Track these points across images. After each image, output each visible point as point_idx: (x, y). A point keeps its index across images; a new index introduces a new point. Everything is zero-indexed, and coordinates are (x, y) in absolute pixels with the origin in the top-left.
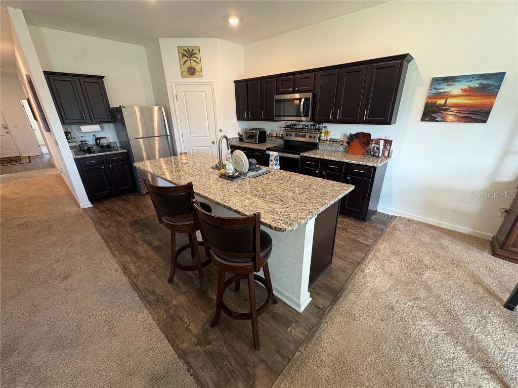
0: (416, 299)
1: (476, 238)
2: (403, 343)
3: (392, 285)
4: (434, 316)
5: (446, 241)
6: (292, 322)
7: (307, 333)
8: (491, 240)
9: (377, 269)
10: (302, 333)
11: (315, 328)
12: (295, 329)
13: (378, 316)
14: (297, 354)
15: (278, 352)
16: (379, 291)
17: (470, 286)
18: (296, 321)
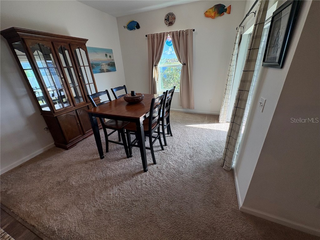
0: (93, 194)
1: (49, 150)
2: (125, 208)
3: (77, 207)
4: (106, 188)
5: (45, 164)
8: (55, 146)
9: (55, 218)
13: (106, 223)
16: (82, 219)
17: (87, 166)
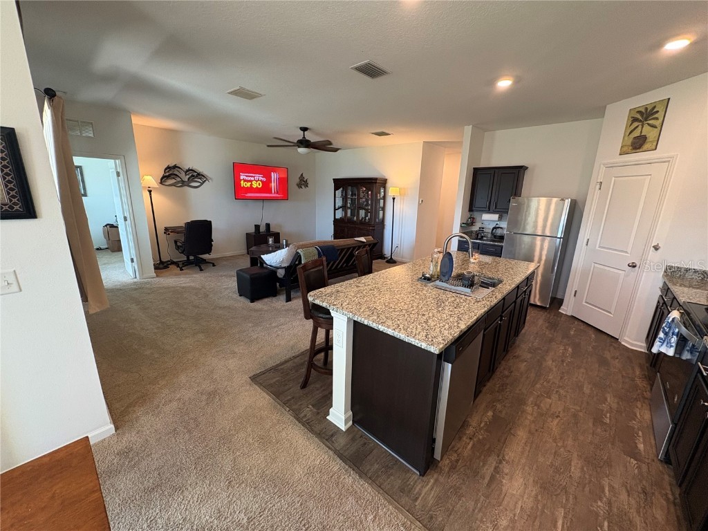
6: (318, 409)
7: (304, 420)
10: (305, 416)
11: (308, 426)
12: (311, 411)
14: (288, 409)
15: (293, 398)
18: (318, 413)
